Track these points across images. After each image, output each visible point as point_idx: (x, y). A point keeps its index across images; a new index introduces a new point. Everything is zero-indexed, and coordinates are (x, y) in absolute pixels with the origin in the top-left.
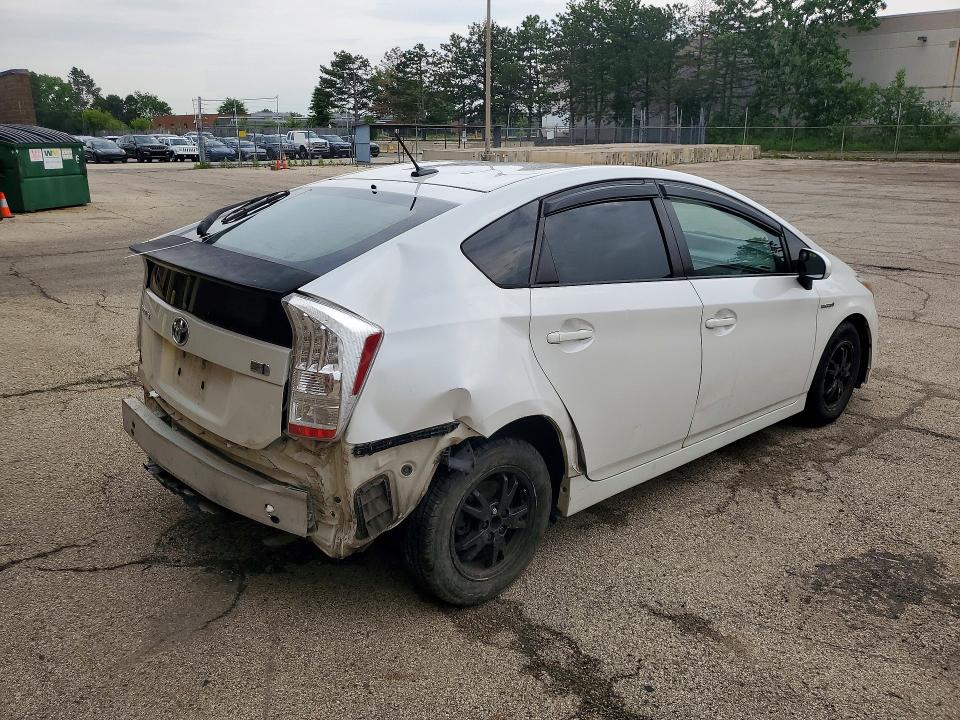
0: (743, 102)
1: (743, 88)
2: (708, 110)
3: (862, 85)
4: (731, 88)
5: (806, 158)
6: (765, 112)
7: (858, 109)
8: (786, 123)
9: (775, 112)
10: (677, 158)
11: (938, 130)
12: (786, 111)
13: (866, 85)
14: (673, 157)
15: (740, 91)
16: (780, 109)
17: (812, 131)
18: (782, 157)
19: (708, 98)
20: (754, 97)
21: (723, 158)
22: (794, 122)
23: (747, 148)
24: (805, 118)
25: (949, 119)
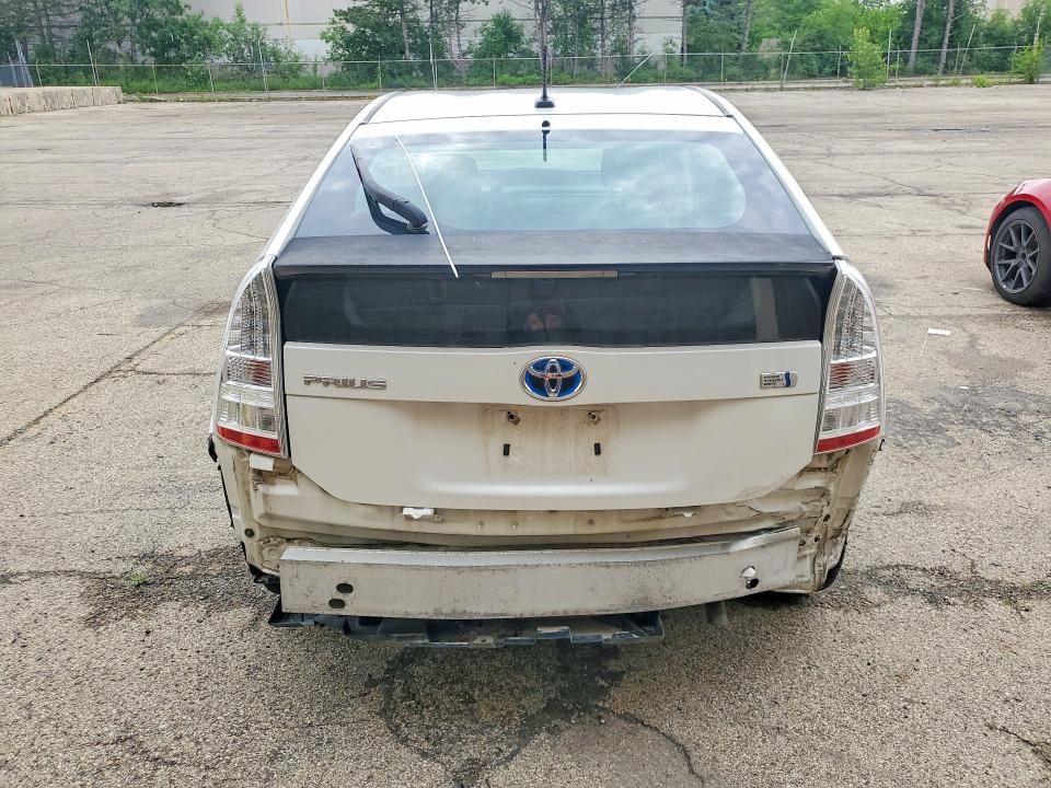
0: (69, 33)
1: (62, 15)
2: (24, 42)
3: (204, 19)
4: (48, 15)
5: (178, 101)
6: (100, 46)
7: (207, 44)
8: (132, 59)
9: (112, 46)
10: (23, 104)
11: (290, 68)
12: (127, 44)
13: (207, 18)
14: (19, 104)
15: (60, 19)
16: (119, 43)
17: (165, 70)
18: (151, 101)
19: (20, 28)
20: (82, 27)
21: (81, 104)
22: (140, 58)
23: (106, 90)
24: (152, 54)
25: (297, 58)
